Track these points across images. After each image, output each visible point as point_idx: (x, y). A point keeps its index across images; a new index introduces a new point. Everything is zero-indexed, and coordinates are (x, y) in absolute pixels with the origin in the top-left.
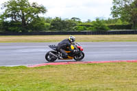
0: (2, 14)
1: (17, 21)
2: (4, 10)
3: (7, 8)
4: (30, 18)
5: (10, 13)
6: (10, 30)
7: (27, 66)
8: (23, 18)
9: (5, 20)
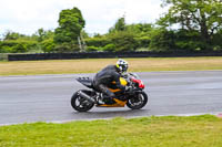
0: (164, 16)
1: (192, 30)
2: (166, 9)
3: (172, 5)
4: (216, 24)
5: (178, 14)
6: (179, 47)
7: (216, 114)
8: (203, 24)
9: (168, 29)
